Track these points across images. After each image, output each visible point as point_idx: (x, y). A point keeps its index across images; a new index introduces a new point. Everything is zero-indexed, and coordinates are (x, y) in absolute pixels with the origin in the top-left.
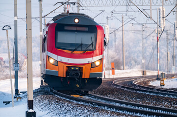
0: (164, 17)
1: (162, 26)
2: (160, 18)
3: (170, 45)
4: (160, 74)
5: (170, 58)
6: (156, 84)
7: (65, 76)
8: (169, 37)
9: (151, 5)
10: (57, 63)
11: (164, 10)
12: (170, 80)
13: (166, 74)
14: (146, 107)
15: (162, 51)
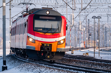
0: (73, 19)
1: (73, 23)
2: (71, 19)
3: (77, 33)
4: (71, 48)
5: (76, 39)
6: (69, 53)
7: (40, 50)
8: (76, 29)
9: (67, 13)
10: (35, 41)
11: (74, 15)
12: (76, 51)
13: (74, 48)
14: (64, 65)
15: (73, 36)
